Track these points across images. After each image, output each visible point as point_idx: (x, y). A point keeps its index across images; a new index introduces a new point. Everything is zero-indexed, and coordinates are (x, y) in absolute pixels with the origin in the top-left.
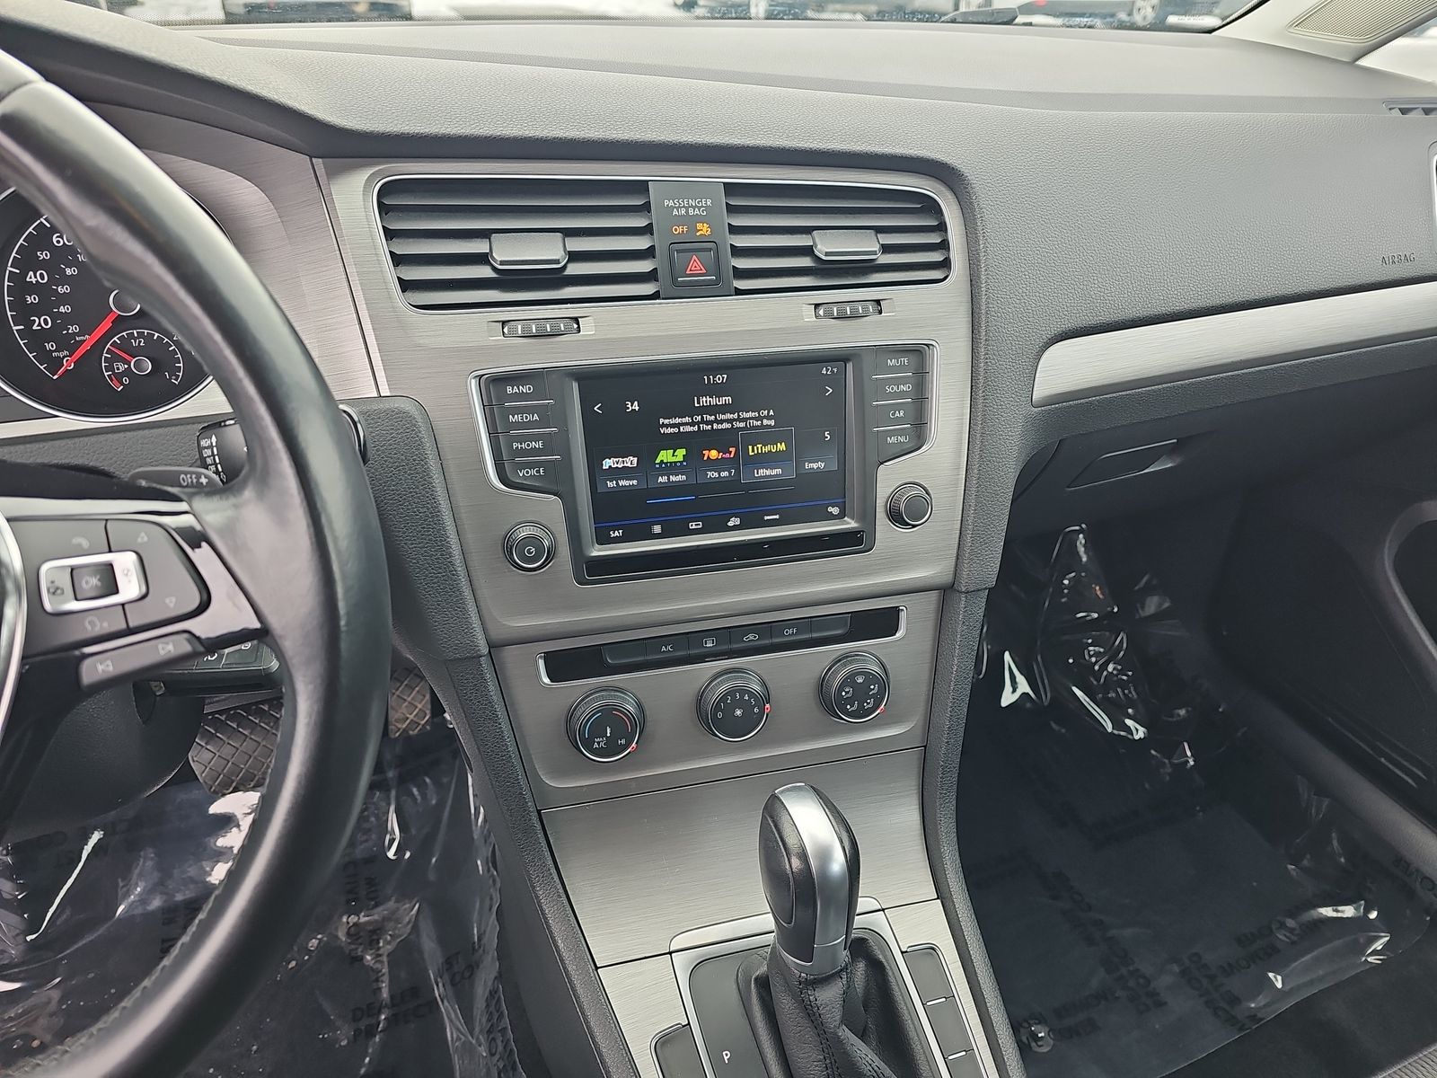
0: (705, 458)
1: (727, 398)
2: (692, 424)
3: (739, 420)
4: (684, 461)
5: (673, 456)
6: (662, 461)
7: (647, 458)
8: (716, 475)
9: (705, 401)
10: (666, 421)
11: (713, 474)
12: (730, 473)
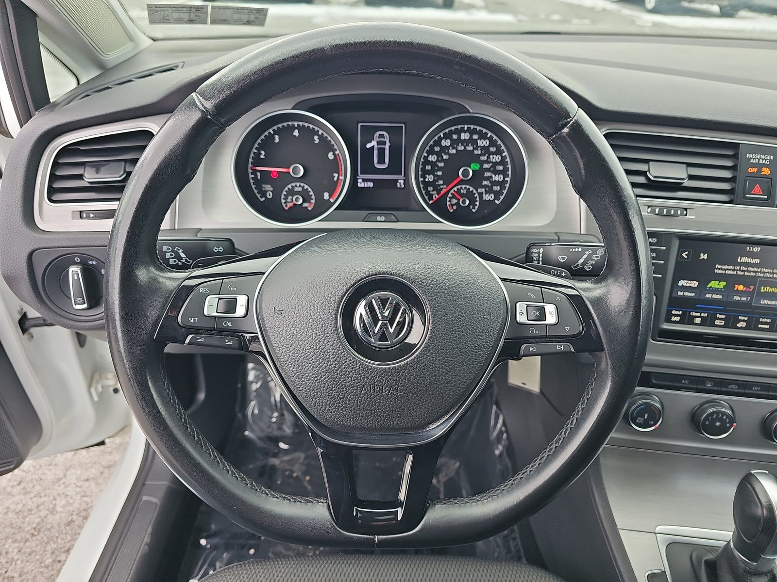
0: (735, 289)
1: (757, 260)
2: (734, 270)
3: (761, 272)
4: (723, 288)
5: (718, 284)
6: (711, 287)
7: (703, 284)
8: (739, 298)
9: (745, 260)
10: (720, 267)
11: (737, 298)
12: (747, 299)
